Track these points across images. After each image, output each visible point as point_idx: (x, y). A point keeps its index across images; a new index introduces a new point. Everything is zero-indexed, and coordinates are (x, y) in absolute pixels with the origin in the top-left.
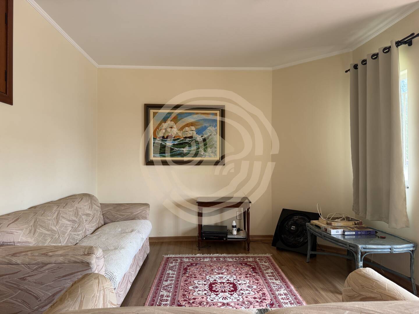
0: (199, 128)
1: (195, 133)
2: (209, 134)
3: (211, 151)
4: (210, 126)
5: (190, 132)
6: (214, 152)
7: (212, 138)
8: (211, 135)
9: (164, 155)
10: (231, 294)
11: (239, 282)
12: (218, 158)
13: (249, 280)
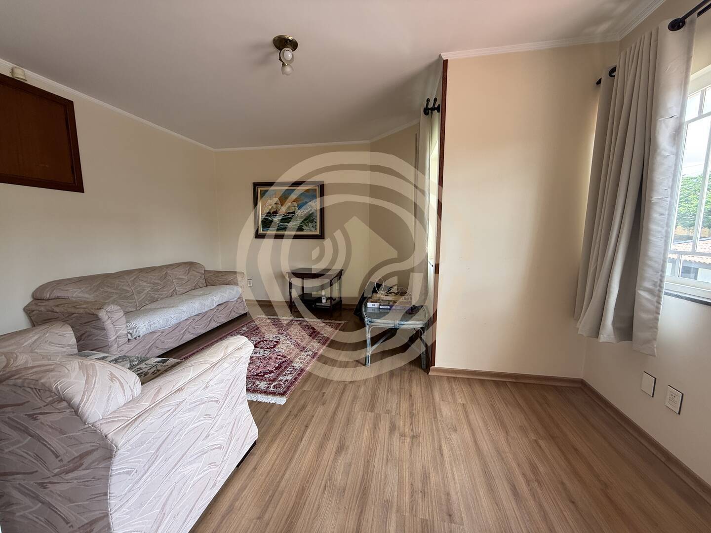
10: (264, 351)
11: (285, 342)
12: (318, 232)
13: (296, 341)
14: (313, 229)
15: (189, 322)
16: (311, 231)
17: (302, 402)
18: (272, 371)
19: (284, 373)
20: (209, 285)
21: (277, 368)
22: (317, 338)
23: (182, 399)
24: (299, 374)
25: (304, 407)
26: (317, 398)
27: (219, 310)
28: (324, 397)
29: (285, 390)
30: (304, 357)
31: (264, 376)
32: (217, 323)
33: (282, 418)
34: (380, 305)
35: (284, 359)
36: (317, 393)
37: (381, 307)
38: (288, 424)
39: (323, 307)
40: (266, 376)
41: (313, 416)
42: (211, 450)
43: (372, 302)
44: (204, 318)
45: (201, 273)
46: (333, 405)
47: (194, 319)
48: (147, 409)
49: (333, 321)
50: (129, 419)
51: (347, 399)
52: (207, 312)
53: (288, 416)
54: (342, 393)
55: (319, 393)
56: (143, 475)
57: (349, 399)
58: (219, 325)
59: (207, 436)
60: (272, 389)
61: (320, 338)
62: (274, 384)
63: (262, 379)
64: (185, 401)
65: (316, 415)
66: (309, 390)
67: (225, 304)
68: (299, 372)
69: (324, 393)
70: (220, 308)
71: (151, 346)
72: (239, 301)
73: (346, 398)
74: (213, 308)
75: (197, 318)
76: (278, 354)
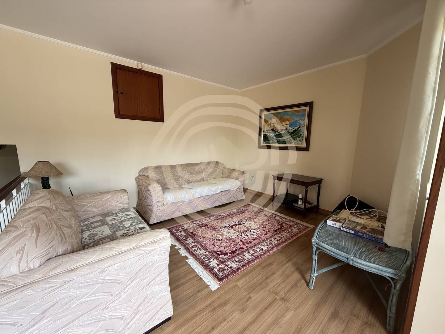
0: (292, 122)
1: (288, 126)
2: (299, 126)
3: (299, 140)
4: (300, 120)
5: (285, 126)
6: (301, 140)
7: (301, 130)
8: (300, 127)
9: (269, 142)
10: (235, 233)
11: (253, 230)
12: (303, 145)
13: (261, 232)
14: (299, 142)
15: (200, 199)
16: (298, 144)
17: (228, 297)
18: (227, 253)
19: (234, 260)
20: (224, 177)
21: (233, 252)
22: (279, 235)
23: (69, 279)
24: (244, 266)
25: (225, 304)
26: (241, 299)
27: (222, 195)
28: (248, 302)
29: (224, 276)
30: (258, 250)
31: (219, 255)
32: (220, 203)
33: (203, 305)
34: (342, 226)
35: (242, 246)
36: (245, 293)
37: (342, 229)
38: (203, 314)
39: (298, 208)
40: (221, 256)
41: (225, 320)
42: (110, 319)
43: (334, 220)
44: (211, 199)
45: (221, 169)
46: (249, 318)
47: (204, 198)
48: (34, 281)
49: (303, 223)
50: (15, 286)
51: (267, 319)
52: (213, 195)
53: (207, 306)
54: (266, 308)
55: (246, 296)
56: (29, 328)
57: (269, 320)
58: (222, 204)
59: (106, 308)
60: (216, 270)
61: (282, 236)
62: (221, 266)
63: (216, 258)
64: (74, 281)
65: (228, 320)
66: (241, 286)
67: (227, 191)
68: (245, 264)
69: (250, 298)
70: (223, 193)
71: (176, 210)
72: (238, 190)
73: (267, 317)
74: (218, 193)
75: (206, 198)
76: (242, 240)
